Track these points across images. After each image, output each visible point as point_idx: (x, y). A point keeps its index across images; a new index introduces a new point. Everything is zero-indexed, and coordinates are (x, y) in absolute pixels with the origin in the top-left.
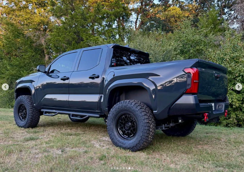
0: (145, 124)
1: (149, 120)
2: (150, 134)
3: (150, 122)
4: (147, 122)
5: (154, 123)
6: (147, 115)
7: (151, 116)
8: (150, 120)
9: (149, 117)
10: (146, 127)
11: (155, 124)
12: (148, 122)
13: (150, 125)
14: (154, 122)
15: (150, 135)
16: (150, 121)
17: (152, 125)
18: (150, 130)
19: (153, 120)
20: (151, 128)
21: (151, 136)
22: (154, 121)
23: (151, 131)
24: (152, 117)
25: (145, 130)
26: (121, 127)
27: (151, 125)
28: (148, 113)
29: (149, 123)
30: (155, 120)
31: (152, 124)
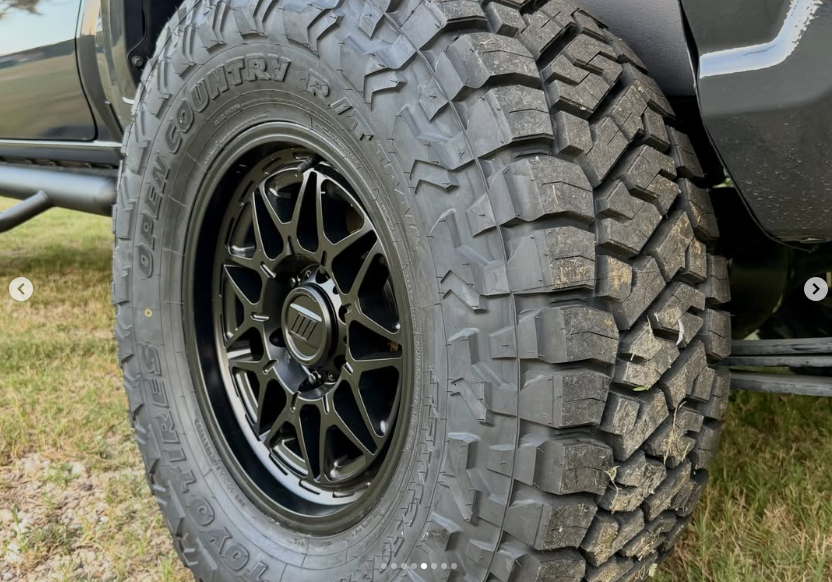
0: (528, 320)
1: (606, 249)
2: (617, 504)
3: (618, 273)
4: (562, 281)
5: (699, 298)
6: (571, 153)
7: (645, 167)
8: (635, 243)
9: (599, 189)
10: (538, 377)
11: (716, 321)
12: (585, 273)
13: (627, 332)
14: (696, 282)
15: (622, 517)
16: (632, 258)
17: (664, 333)
18: (612, 440)
19: (682, 247)
20: (628, 390)
21: (632, 528)
22: (697, 266)
23: (631, 445)
24: (667, 191)
25: (525, 426)
26: (244, 327)
27: (645, 343)
28: (593, 117)
29: (605, 303)
30: (714, 247)
31: (672, 316)
